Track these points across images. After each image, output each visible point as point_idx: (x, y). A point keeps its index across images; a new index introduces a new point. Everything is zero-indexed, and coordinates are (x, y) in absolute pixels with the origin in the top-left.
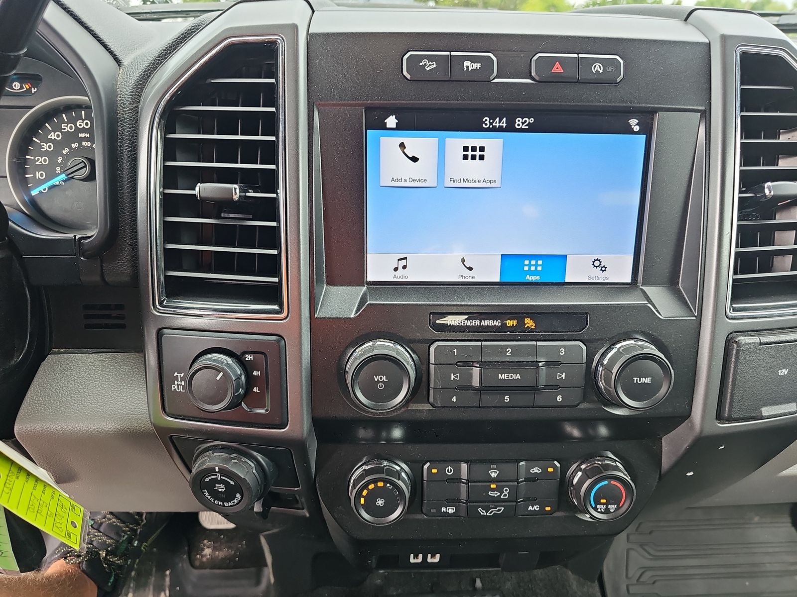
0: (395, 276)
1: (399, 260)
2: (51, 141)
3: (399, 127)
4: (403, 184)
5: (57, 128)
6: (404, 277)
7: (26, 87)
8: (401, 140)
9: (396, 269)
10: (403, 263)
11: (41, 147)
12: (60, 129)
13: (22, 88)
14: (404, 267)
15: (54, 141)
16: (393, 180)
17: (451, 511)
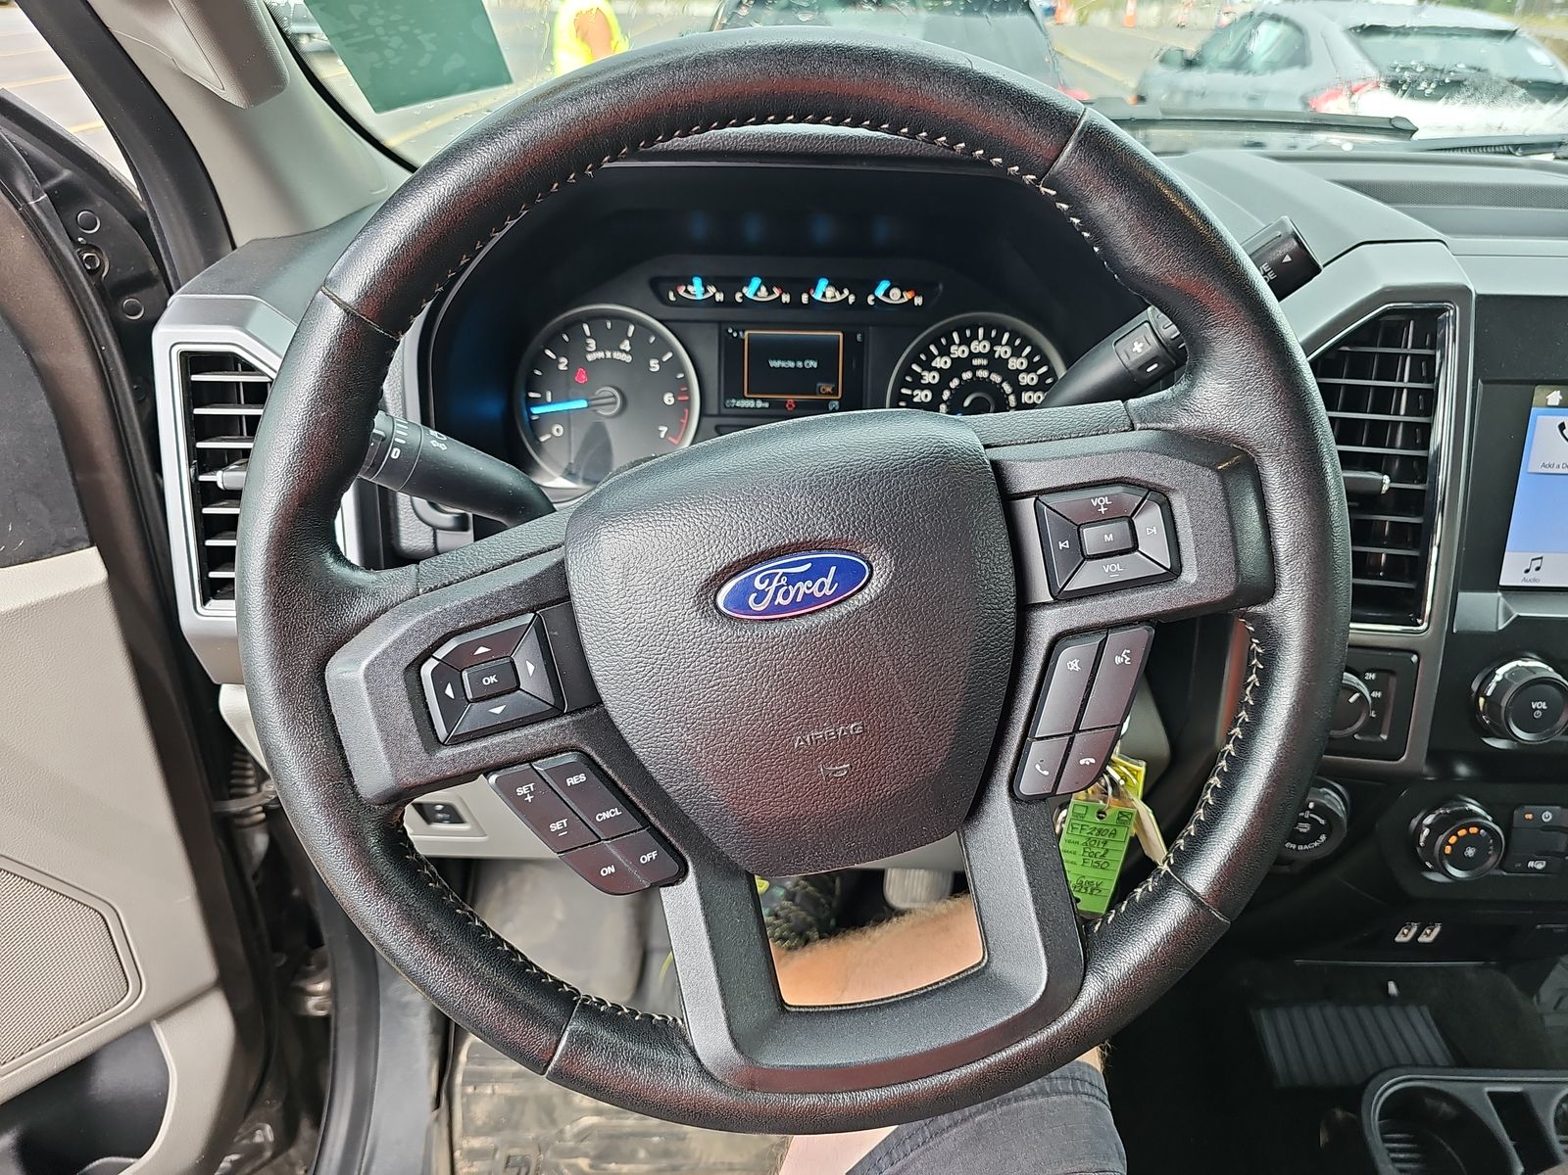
0: (1524, 580)
1: (1533, 560)
2: (935, 369)
3: (1563, 405)
4: (1555, 471)
5: (945, 351)
6: (1535, 580)
7: (908, 296)
8: (1560, 420)
9: (1527, 571)
10: (1537, 563)
11: (921, 377)
12: (948, 354)
13: (902, 297)
14: (1538, 569)
15: (940, 370)
16: (1544, 465)
17: (1540, 866)
